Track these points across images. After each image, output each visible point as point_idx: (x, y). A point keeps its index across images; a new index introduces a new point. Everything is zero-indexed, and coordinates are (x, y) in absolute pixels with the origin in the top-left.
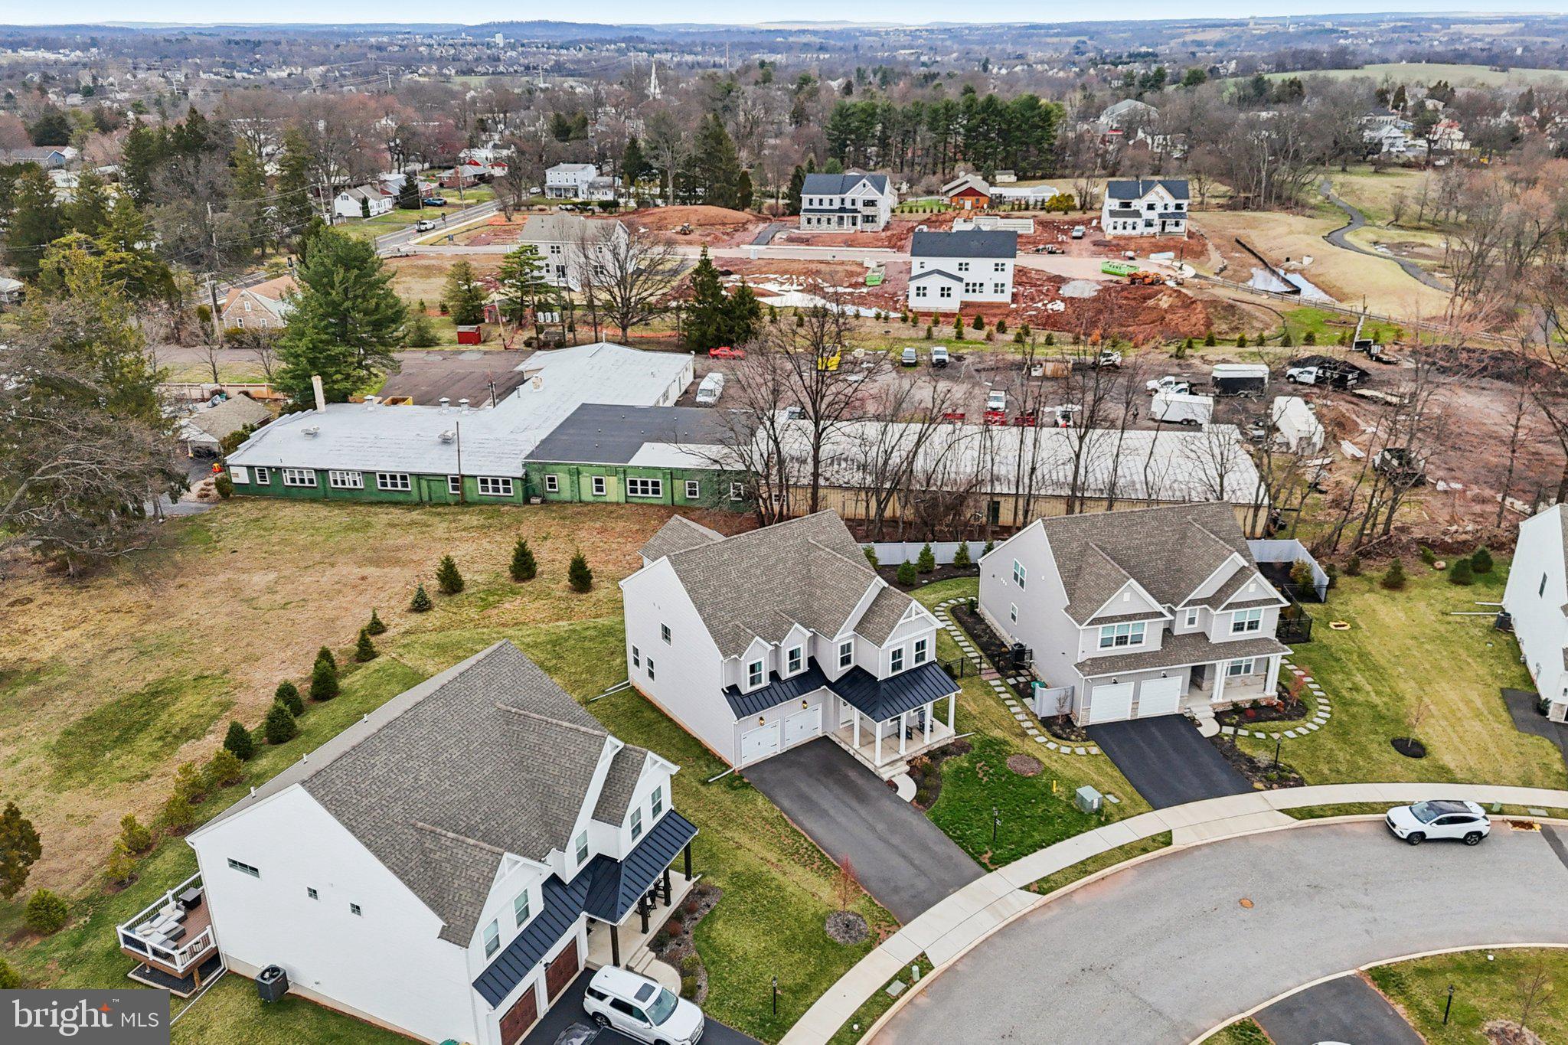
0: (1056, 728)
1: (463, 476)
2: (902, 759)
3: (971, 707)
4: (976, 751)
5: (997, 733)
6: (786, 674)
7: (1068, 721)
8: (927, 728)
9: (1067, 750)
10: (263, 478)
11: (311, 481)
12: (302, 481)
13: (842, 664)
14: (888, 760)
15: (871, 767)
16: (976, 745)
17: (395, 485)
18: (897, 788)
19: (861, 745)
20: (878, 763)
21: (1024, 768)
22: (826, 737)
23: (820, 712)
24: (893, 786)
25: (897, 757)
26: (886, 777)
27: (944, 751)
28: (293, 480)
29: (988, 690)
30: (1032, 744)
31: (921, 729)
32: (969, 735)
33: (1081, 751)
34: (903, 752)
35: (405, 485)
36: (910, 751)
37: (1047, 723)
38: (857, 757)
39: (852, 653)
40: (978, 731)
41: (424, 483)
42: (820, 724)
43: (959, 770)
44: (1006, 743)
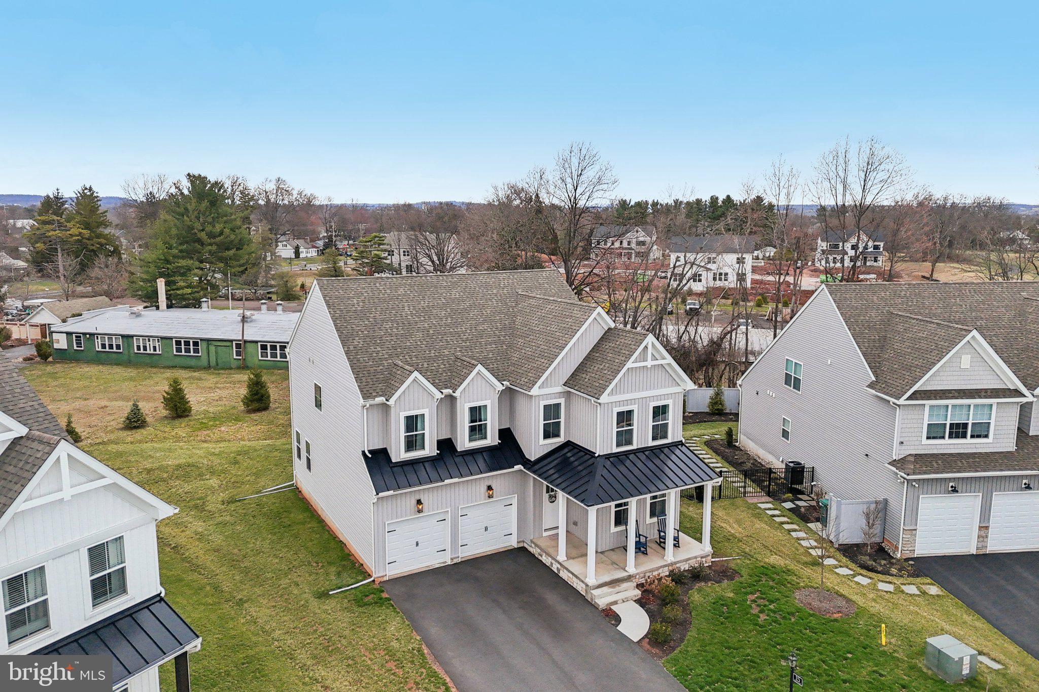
0: (865, 559)
1: (245, 342)
2: (629, 578)
3: (734, 529)
4: (745, 578)
5: (774, 560)
6: (464, 443)
7: (881, 552)
8: (670, 542)
9: (891, 588)
10: (79, 345)
11: (118, 347)
12: (111, 346)
13: (547, 436)
14: (607, 578)
15: (580, 587)
16: (744, 572)
17: (187, 350)
18: (618, 620)
19: (569, 557)
20: (592, 581)
21: (825, 605)
22: (522, 550)
23: (514, 508)
24: (611, 616)
25: (621, 574)
26: (602, 602)
27: (696, 575)
28: (104, 346)
29: (758, 514)
30: (832, 577)
31: (661, 542)
32: (734, 560)
33: (912, 589)
34: (631, 569)
35: (196, 351)
36: (642, 569)
37: (850, 551)
38: (564, 575)
39: (562, 420)
40: (746, 555)
41: (212, 349)
42: (514, 530)
43: (719, 602)
44: (788, 571)
